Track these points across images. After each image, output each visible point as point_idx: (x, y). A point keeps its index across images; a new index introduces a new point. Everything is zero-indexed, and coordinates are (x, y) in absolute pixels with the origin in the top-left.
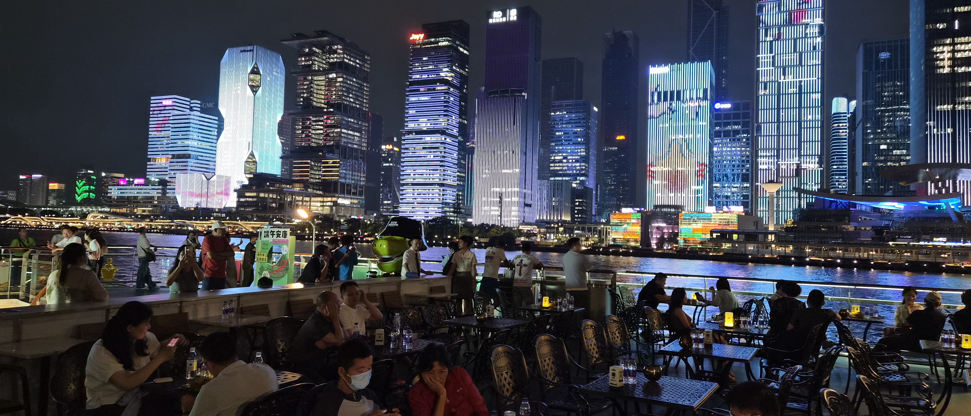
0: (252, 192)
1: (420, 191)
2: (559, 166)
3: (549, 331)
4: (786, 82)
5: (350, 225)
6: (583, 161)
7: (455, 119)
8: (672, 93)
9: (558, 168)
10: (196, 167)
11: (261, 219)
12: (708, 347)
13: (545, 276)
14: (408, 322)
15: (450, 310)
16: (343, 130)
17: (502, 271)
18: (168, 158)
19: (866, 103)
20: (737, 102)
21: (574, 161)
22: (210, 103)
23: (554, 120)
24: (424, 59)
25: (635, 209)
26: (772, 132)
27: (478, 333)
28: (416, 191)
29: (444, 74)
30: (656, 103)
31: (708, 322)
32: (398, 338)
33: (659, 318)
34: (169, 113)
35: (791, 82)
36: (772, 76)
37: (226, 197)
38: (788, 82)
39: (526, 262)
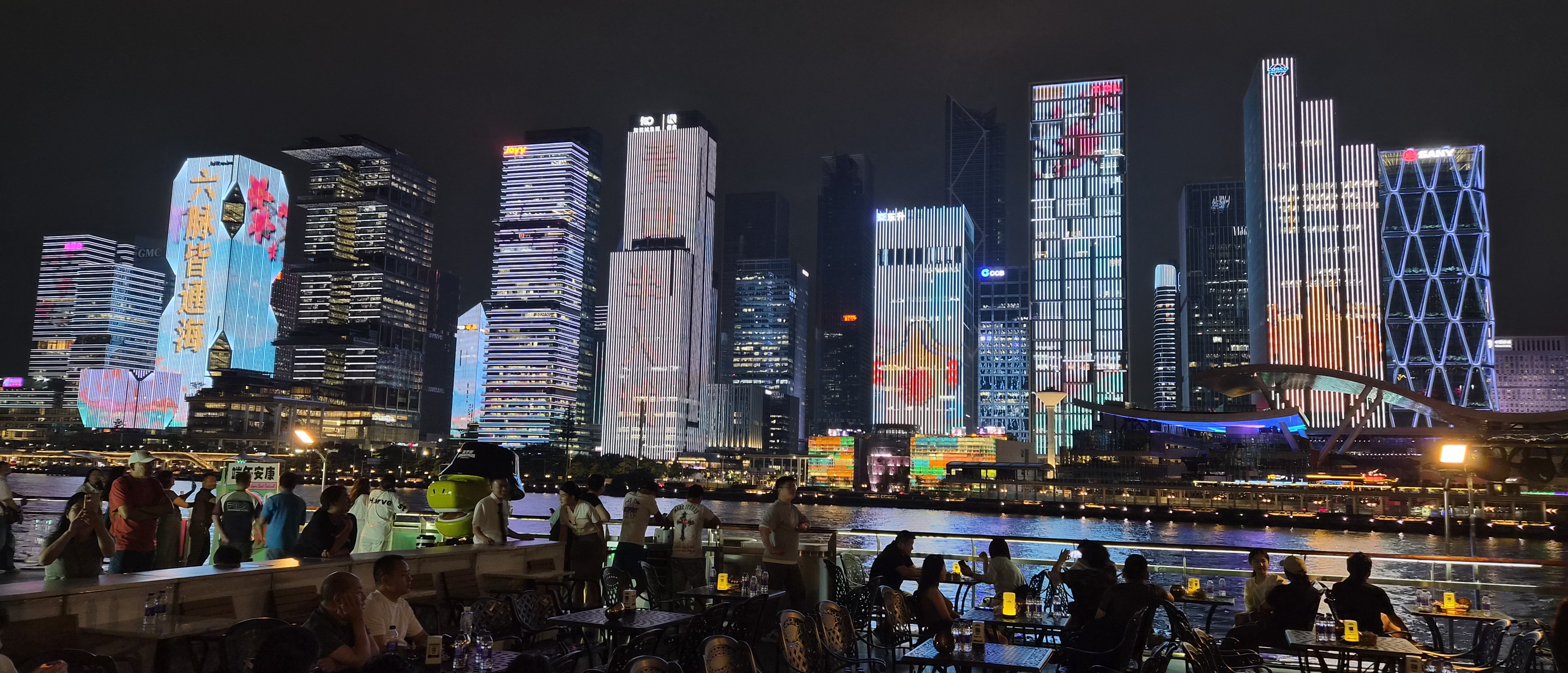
0: (217, 402)
1: (514, 400)
2: (748, 362)
3: (726, 631)
4: (1072, 240)
5: (386, 458)
6: (786, 355)
7: (575, 284)
8: (909, 252)
9: (746, 365)
10: (119, 358)
11: (229, 448)
12: (978, 649)
13: (722, 540)
14: (487, 623)
15: (561, 600)
16: (386, 299)
17: (651, 531)
18: (70, 342)
19: (1192, 274)
20: (1011, 268)
21: (771, 353)
22: (152, 250)
23: (740, 289)
24: (527, 187)
25: (848, 430)
26: (1054, 315)
27: (609, 637)
28: (508, 400)
29: (559, 211)
30: (887, 267)
31: (977, 609)
32: (467, 650)
33: (903, 605)
34: (77, 265)
35: (1079, 240)
36: (1053, 230)
37: (171, 410)
38: (1076, 240)
39: (692, 516)
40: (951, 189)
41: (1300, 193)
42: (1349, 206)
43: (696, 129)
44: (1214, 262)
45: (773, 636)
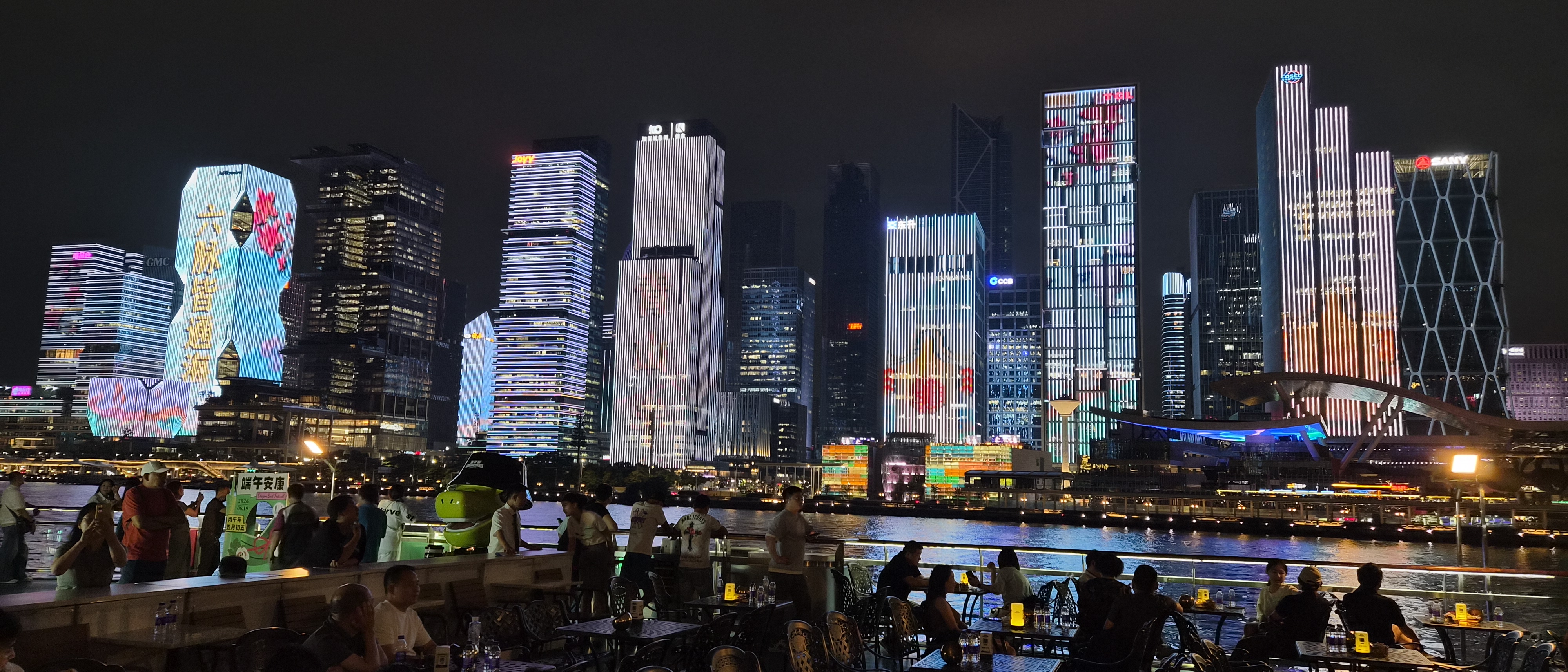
0: (226, 410)
1: (522, 408)
2: (755, 370)
3: (734, 641)
4: (1084, 248)
5: (396, 466)
6: (793, 363)
7: (584, 292)
8: (920, 260)
9: (754, 373)
10: (128, 366)
11: (239, 456)
12: (986, 660)
13: (729, 550)
14: (495, 633)
15: (569, 609)
16: (394, 308)
17: (658, 541)
18: (78, 351)
19: (1204, 282)
20: (1019, 275)
21: (778, 362)
22: (161, 259)
23: (748, 297)
24: (535, 195)
25: (862, 439)
26: (1066, 323)
27: (616, 647)
28: (516, 409)
29: (568, 220)
30: (898, 275)
31: (985, 619)
32: (475, 660)
33: (910, 616)
34: (86, 274)
35: (1092, 248)
36: (1065, 238)
37: (180, 418)
38: (1088, 248)
39: (699, 526)
40: (957, 197)
41: (1315, 200)
42: (1364, 213)
43: (705, 138)
44: (1225, 271)
45: (780, 647)
